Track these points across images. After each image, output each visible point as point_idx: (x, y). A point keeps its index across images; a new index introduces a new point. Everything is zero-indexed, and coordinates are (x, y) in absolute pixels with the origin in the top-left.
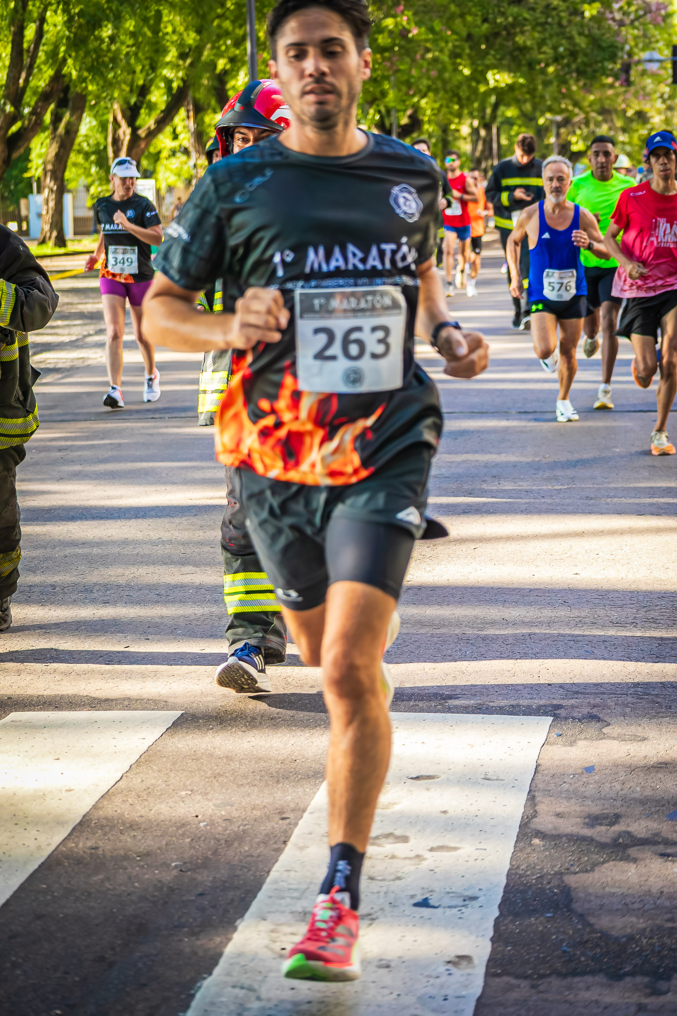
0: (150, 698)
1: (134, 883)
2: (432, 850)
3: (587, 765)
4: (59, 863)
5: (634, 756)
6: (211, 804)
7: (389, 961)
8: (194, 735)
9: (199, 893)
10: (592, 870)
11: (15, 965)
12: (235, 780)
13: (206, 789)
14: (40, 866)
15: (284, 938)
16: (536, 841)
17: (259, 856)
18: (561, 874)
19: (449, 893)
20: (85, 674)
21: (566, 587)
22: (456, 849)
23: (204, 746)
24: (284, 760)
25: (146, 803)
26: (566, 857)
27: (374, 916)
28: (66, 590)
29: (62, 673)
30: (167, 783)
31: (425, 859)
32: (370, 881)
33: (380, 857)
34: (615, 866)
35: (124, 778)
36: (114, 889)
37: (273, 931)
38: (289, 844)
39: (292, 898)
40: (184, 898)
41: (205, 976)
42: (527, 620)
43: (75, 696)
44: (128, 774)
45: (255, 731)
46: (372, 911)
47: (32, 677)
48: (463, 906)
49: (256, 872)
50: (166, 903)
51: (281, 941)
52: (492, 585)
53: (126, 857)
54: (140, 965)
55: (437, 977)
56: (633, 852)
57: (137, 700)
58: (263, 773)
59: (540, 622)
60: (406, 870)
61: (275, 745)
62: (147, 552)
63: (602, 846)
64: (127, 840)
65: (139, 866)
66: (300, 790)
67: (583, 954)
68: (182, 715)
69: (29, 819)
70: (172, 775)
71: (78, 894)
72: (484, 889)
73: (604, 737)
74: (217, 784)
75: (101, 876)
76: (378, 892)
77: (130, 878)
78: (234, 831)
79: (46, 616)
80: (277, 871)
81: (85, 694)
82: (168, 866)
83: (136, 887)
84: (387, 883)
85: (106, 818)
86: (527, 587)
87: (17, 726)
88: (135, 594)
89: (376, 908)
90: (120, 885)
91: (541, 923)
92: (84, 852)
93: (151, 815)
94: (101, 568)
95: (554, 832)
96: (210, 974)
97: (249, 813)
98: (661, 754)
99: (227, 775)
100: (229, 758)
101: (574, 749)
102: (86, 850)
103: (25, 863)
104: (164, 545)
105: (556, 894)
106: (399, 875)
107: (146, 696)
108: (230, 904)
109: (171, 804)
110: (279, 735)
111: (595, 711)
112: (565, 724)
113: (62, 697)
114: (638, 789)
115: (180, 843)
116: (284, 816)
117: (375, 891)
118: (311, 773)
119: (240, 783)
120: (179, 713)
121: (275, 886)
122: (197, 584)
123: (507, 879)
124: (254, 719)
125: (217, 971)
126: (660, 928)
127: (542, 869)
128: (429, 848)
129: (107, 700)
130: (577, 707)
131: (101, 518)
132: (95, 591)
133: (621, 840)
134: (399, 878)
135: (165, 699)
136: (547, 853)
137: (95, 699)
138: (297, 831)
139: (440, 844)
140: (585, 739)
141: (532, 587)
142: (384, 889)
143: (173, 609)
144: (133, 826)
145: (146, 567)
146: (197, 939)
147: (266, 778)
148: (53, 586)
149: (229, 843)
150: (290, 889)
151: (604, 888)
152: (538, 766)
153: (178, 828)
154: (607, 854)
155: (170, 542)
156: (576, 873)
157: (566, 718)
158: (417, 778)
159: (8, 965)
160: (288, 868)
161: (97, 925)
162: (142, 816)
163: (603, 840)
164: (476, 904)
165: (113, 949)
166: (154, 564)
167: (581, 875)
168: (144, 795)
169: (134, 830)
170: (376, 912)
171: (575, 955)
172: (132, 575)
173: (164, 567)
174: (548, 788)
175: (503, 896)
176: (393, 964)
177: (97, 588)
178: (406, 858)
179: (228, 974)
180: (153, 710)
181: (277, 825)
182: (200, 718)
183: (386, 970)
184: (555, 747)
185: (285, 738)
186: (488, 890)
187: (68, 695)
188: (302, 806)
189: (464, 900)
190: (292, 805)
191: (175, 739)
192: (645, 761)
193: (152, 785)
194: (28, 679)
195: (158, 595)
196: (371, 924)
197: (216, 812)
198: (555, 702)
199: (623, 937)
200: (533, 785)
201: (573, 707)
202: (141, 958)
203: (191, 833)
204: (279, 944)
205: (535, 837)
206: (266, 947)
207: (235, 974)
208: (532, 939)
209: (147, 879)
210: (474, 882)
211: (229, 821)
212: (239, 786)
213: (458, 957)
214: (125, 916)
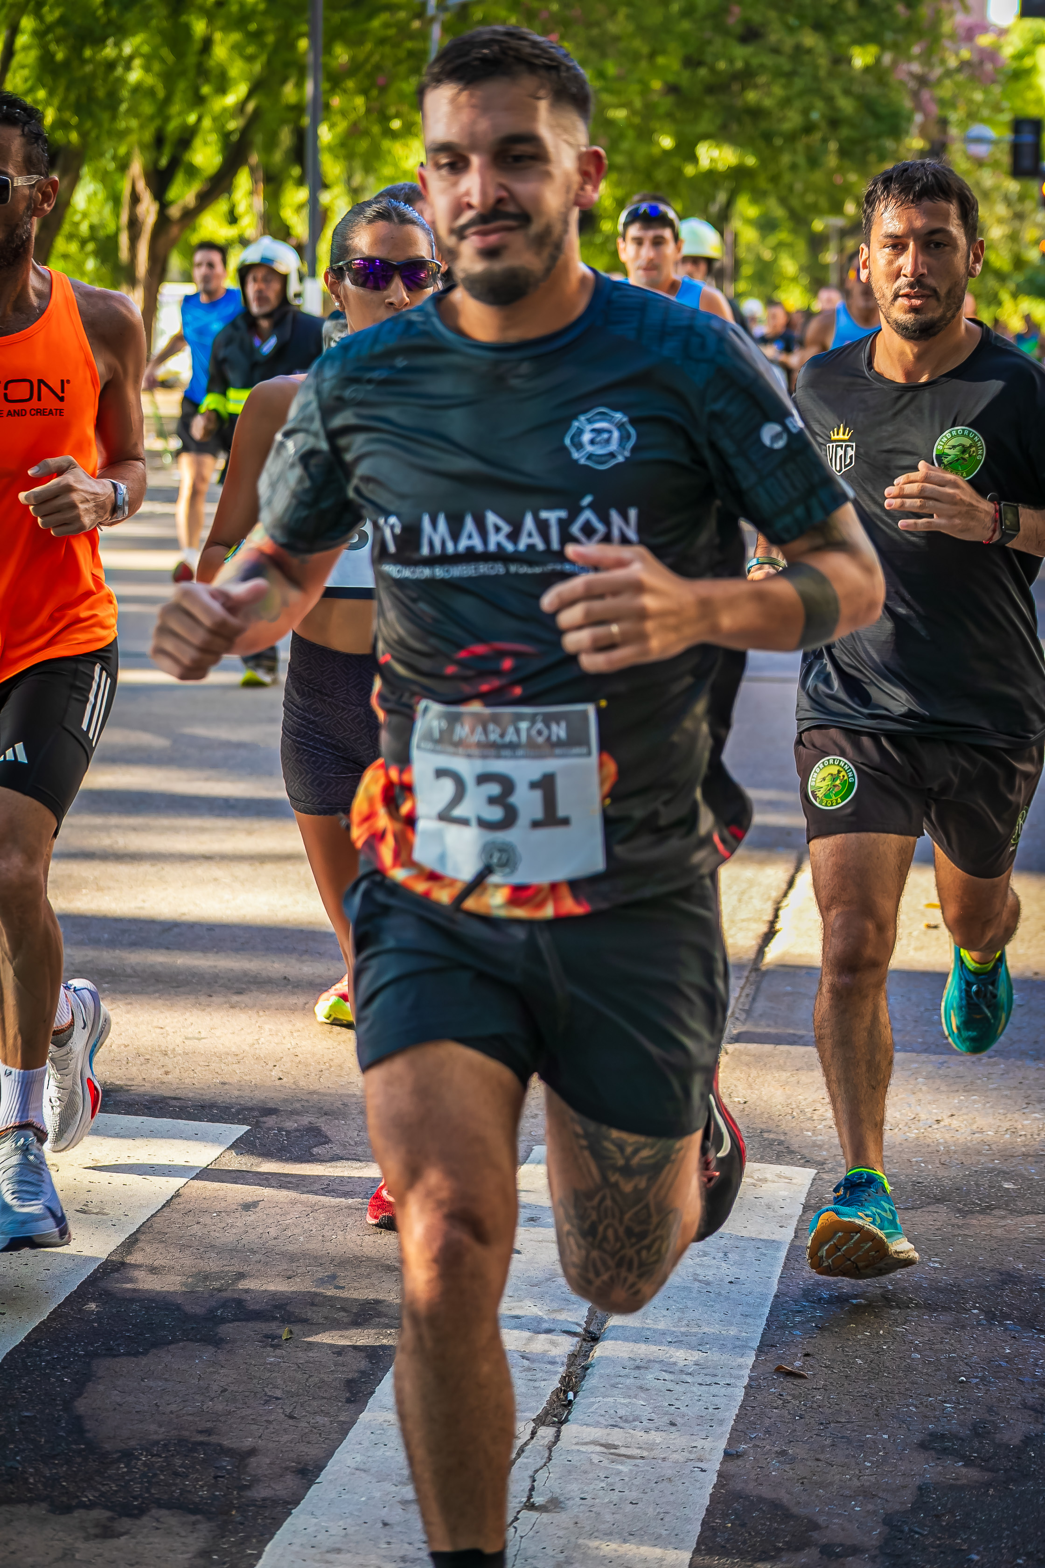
10: (145, 1353)
16: (91, 1306)
34: (184, 1348)
56: (225, 1330)
67: (36, 1473)
73: (311, 1157)
105: (63, 1384)
111: (320, 1121)
114: (301, 1238)
126: (181, 1441)
130: (298, 1114)
133: (219, 1312)
152: (174, 1197)
154: (184, 1331)
163: (195, 1310)
167: (122, 1359)
174: (166, 1230)
198: (271, 1105)
199: (117, 1451)
200: (149, 1224)
201: (294, 1112)
205: (94, 1301)
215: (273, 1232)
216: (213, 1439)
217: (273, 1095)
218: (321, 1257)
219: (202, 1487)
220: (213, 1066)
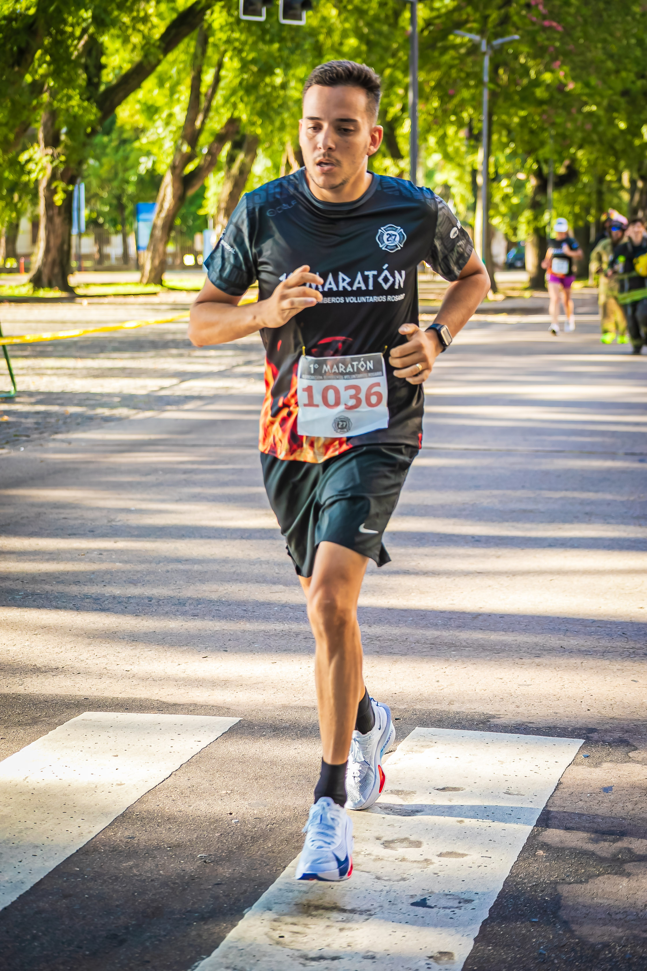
0: (215, 704)
1: (160, 870)
2: (441, 855)
3: (606, 786)
4: (95, 850)
6: (246, 803)
7: (375, 953)
8: (247, 741)
9: (216, 882)
10: (587, 881)
11: (35, 938)
12: (274, 783)
13: (245, 790)
14: (77, 851)
15: (284, 927)
16: (541, 852)
17: (280, 852)
18: (556, 883)
19: (447, 895)
20: (161, 680)
21: (628, 620)
22: (463, 855)
23: (253, 751)
25: (187, 800)
26: (564, 869)
27: (372, 913)
28: (161, 602)
29: (139, 678)
30: (211, 783)
31: (432, 863)
32: (376, 880)
33: (390, 859)
34: (609, 878)
35: (173, 776)
36: (141, 874)
37: (275, 920)
40: (202, 887)
41: (204, 956)
42: (583, 649)
43: (147, 700)
44: (177, 773)
46: (372, 907)
47: (111, 680)
48: (457, 908)
49: (273, 867)
50: (184, 889)
51: (281, 930)
52: (558, 615)
53: (158, 848)
54: (148, 944)
56: (628, 867)
57: (202, 706)
59: (595, 651)
60: (412, 872)
62: (243, 570)
63: (601, 860)
64: (163, 832)
65: (168, 856)
67: (557, 957)
68: (240, 721)
69: (76, 809)
70: (217, 775)
71: (106, 878)
72: (480, 894)
73: (630, 760)
74: (256, 786)
75: (131, 863)
76: (381, 891)
77: (157, 866)
78: (262, 829)
79: (138, 626)
80: (292, 867)
81: (157, 699)
82: (194, 857)
83: (161, 875)
84: (391, 883)
85: (148, 812)
86: (592, 618)
87: (86, 725)
88: (224, 609)
89: (376, 905)
90: (147, 872)
91: (525, 927)
92: (120, 841)
93: (189, 810)
94: (198, 584)
95: (559, 845)
96: (209, 955)
97: (279, 813)
99: (268, 778)
100: (273, 763)
101: (597, 770)
102: (123, 839)
103: (64, 848)
104: (261, 565)
105: (546, 901)
106: (405, 876)
107: (212, 703)
108: (242, 894)
109: (210, 801)
111: (626, 736)
112: (595, 747)
113: (134, 700)
115: (210, 838)
117: (378, 890)
119: (278, 785)
120: (236, 720)
121: (287, 880)
122: (283, 602)
123: (504, 885)
125: (216, 953)
126: (635, 937)
127: (539, 878)
128: (439, 853)
129: (175, 705)
130: (610, 732)
131: (209, 537)
132: (187, 604)
133: (620, 856)
134: (404, 879)
135: (228, 706)
136: (548, 864)
137: (164, 703)
139: (450, 851)
140: (611, 761)
141: (596, 619)
142: (387, 888)
143: (256, 624)
144: (171, 819)
145: (240, 584)
146: (204, 924)
147: (304, 782)
148: (150, 599)
149: (255, 840)
151: (593, 898)
152: (559, 783)
153: (211, 823)
154: (604, 867)
155: (268, 562)
156: (570, 883)
157: (597, 742)
158: (444, 789)
159: (28, 937)
161: (117, 906)
162: (180, 811)
163: (604, 854)
164: (469, 906)
166: (247, 582)
167: (574, 885)
168: (187, 792)
169: (170, 823)
170: (375, 909)
171: (549, 957)
172: (225, 592)
173: (257, 585)
174: (564, 805)
175: (496, 900)
176: (378, 956)
177: (190, 601)
178: (415, 861)
179: (225, 956)
180: (215, 715)
182: (256, 726)
183: (371, 961)
184: (580, 767)
186: (484, 894)
187: (140, 698)
189: (460, 903)
191: (228, 744)
193: (197, 783)
194: (108, 682)
195: (245, 610)
196: (367, 919)
197: (249, 811)
198: (590, 726)
199: (599, 944)
200: (551, 801)
201: (606, 731)
202: (150, 937)
203: (222, 828)
204: (278, 932)
205: (540, 849)
206: (266, 934)
207: (231, 956)
208: (514, 941)
209: (172, 868)
210: (472, 887)
211: (259, 819)
212: (276, 788)
213: (440, 953)
214: (144, 899)
215: (630, 806)
217: (589, 720)
220: (544, 702)
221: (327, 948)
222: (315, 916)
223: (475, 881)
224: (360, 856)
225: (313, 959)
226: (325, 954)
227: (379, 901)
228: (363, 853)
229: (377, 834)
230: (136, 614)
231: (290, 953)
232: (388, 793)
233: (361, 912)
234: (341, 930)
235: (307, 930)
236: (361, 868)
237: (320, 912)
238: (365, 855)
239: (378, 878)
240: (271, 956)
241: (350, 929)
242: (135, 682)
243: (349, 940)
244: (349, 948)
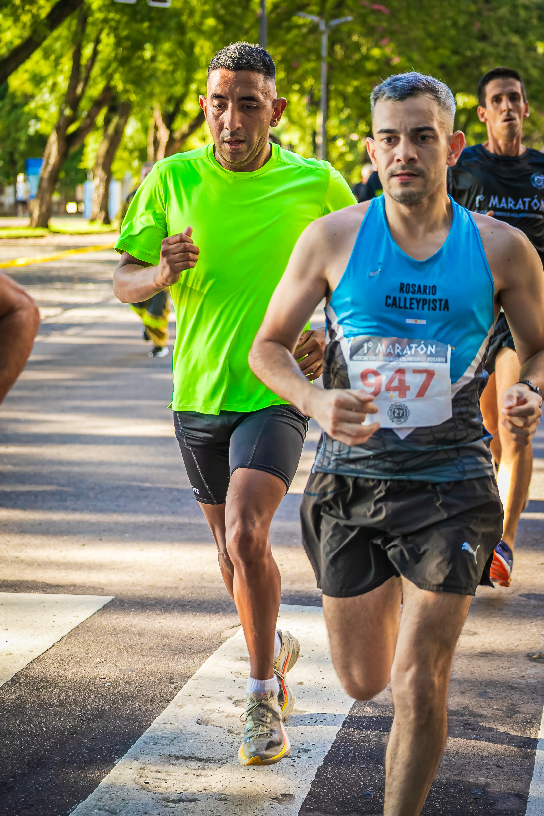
0: (92, 585)
1: (43, 727)
5: (463, 647)
6: (117, 669)
7: (227, 795)
8: (118, 616)
9: (92, 737)
12: (141, 652)
13: (117, 658)
15: (149, 775)
16: (368, 709)
17: (146, 711)
18: (381, 735)
20: (45, 565)
22: (302, 712)
23: (124, 624)
24: (183, 638)
25: (67, 667)
27: (225, 761)
28: (45, 499)
29: (26, 564)
30: (88, 652)
32: (228, 734)
35: (55, 647)
36: (27, 731)
37: (141, 769)
38: (171, 703)
39: (163, 744)
40: (79, 741)
41: (81, 800)
43: (32, 582)
44: (58, 644)
45: (167, 615)
46: (224, 757)
48: (297, 756)
49: (140, 723)
50: (64, 743)
51: (147, 777)
53: (41, 708)
54: (32, 790)
55: (263, 810)
57: (80, 587)
58: (165, 647)
61: (180, 626)
64: (46, 694)
65: (50, 715)
66: (190, 662)
68: (113, 600)
70: (93, 645)
72: (316, 744)
74: (126, 654)
75: (18, 721)
76: (232, 743)
77: (40, 724)
78: (131, 691)
80: (156, 723)
81: (42, 581)
82: (72, 715)
83: (43, 731)
85: (33, 677)
89: (228, 755)
90: (32, 728)
91: (354, 772)
92: (10, 702)
93: (69, 676)
95: (384, 703)
96: (84, 799)
97: (146, 678)
98: (485, 646)
99: (136, 648)
100: (141, 634)
102: (12, 701)
105: (373, 750)
107: (88, 584)
108: (113, 746)
109: (87, 668)
110: (185, 618)
113: (22, 582)
114: (460, 672)
115: (86, 699)
116: (172, 681)
118: (202, 649)
119: (145, 654)
120: (110, 598)
121: (151, 735)
123: (337, 737)
124: (169, 605)
125: (91, 797)
126: (448, 780)
127: (366, 731)
129: (57, 586)
135: (102, 587)
136: (374, 719)
137: (48, 584)
138: (180, 693)
142: (238, 741)
144: (52, 683)
146: (82, 772)
147: (167, 651)
149: (124, 700)
150: (163, 737)
153: (87, 687)
155: (137, 465)
160: (166, 721)
161: (6, 758)
162: (61, 677)
164: (307, 755)
165: (14, 777)
168: (67, 660)
169: (52, 687)
170: (227, 758)
171: (375, 797)
175: (330, 750)
176: (229, 798)
177: (71, 498)
179: (99, 800)
180: (91, 595)
181: (166, 687)
182: (126, 603)
183: (223, 802)
185: (189, 621)
186: (319, 745)
187: (27, 580)
188: (188, 674)
189: (299, 752)
190: (181, 673)
191: (103, 619)
192: (471, 651)
193: (76, 652)
195: (118, 505)
197: (120, 676)
202: (34, 784)
203: (96, 691)
204: (144, 779)
205: (368, 706)
206: (134, 781)
207: (103, 800)
208: (345, 784)
209: (54, 725)
210: (310, 739)
211: (128, 682)
212: (143, 656)
213: (282, 795)
214: (29, 752)
216: (464, 778)
218: (474, 681)
219: (470, 804)
221: (186, 792)
222: (175, 765)
223: (312, 734)
224: (215, 714)
225: (174, 801)
226: (184, 798)
227: (230, 751)
228: (217, 711)
229: (229, 695)
230: (24, 508)
231: (154, 796)
232: (239, 660)
233: (215, 761)
234: (198, 776)
235: (169, 777)
236: (215, 724)
237: (180, 761)
238: (218, 713)
239: (230, 732)
240: (138, 799)
241: (205, 775)
242: (23, 567)
243: (205, 785)
244: (205, 791)
